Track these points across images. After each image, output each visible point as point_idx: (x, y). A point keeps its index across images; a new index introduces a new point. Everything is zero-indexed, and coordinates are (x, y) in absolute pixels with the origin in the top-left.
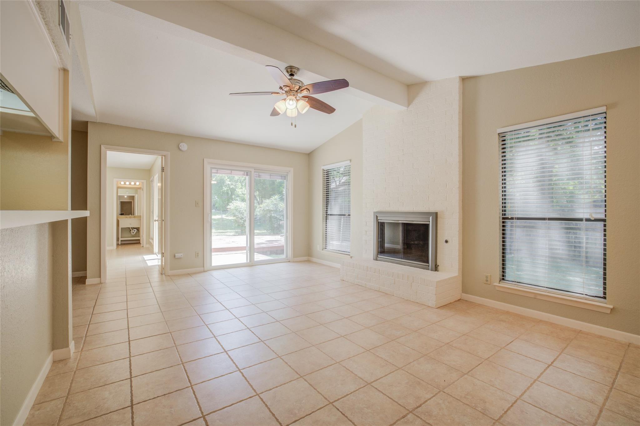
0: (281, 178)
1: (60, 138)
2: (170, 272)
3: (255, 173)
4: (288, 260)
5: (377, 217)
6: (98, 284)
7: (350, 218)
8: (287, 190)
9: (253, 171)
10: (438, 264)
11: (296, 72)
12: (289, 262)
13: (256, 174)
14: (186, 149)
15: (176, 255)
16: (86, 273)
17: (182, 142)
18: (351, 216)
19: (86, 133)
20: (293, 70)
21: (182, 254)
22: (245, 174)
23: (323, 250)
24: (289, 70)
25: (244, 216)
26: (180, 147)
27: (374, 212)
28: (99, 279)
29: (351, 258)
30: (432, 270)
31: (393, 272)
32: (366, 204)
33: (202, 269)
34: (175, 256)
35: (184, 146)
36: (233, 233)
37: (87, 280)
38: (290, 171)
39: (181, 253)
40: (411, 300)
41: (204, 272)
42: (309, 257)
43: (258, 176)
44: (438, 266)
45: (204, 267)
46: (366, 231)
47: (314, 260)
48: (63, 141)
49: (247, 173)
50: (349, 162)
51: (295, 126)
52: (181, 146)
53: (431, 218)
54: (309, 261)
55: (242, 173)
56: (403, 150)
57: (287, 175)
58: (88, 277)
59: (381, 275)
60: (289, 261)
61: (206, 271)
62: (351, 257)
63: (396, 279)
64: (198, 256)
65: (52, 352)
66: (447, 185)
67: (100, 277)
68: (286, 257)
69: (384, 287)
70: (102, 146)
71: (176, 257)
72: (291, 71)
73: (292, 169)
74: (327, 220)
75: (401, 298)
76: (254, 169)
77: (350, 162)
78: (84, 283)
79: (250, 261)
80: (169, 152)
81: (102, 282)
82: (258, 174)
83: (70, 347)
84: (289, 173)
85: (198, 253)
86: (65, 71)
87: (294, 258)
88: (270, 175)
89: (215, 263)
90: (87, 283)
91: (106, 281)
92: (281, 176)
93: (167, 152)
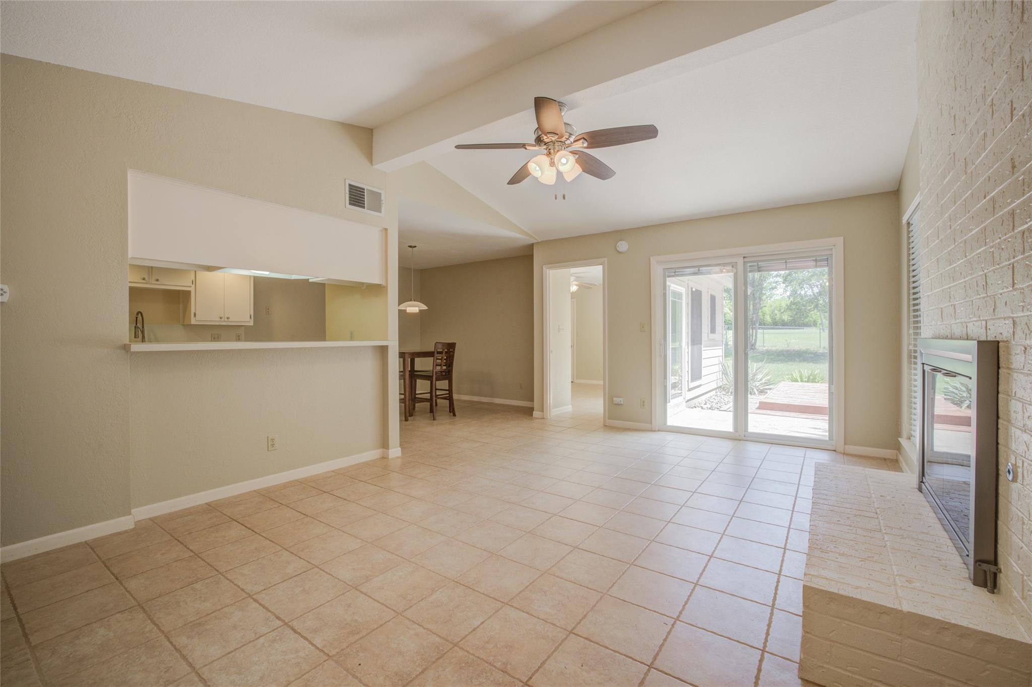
0: (815, 263)
1: (384, 284)
2: (611, 422)
3: (748, 265)
4: (833, 446)
6: (542, 418)
9: (740, 261)
12: (835, 451)
13: (750, 267)
14: (627, 248)
15: (614, 400)
16: (533, 404)
17: (620, 240)
19: (532, 255)
26: (618, 249)
33: (648, 426)
35: (623, 246)
37: (534, 412)
38: (834, 246)
41: (653, 431)
42: (897, 454)
43: (755, 268)
45: (651, 423)
47: (901, 461)
49: (732, 267)
52: (618, 246)
57: (830, 255)
58: (534, 410)
60: (834, 449)
61: (655, 431)
65: (382, 449)
67: (543, 412)
68: (829, 439)
70: (544, 266)
76: (744, 257)
78: (531, 414)
79: (736, 431)
80: (606, 259)
81: (545, 417)
82: (756, 264)
83: (390, 450)
84: (833, 250)
85: (643, 402)
86: (386, 229)
87: (846, 446)
88: (786, 262)
89: (671, 422)
90: (534, 416)
91: (549, 417)
92: (816, 261)
93: (604, 259)
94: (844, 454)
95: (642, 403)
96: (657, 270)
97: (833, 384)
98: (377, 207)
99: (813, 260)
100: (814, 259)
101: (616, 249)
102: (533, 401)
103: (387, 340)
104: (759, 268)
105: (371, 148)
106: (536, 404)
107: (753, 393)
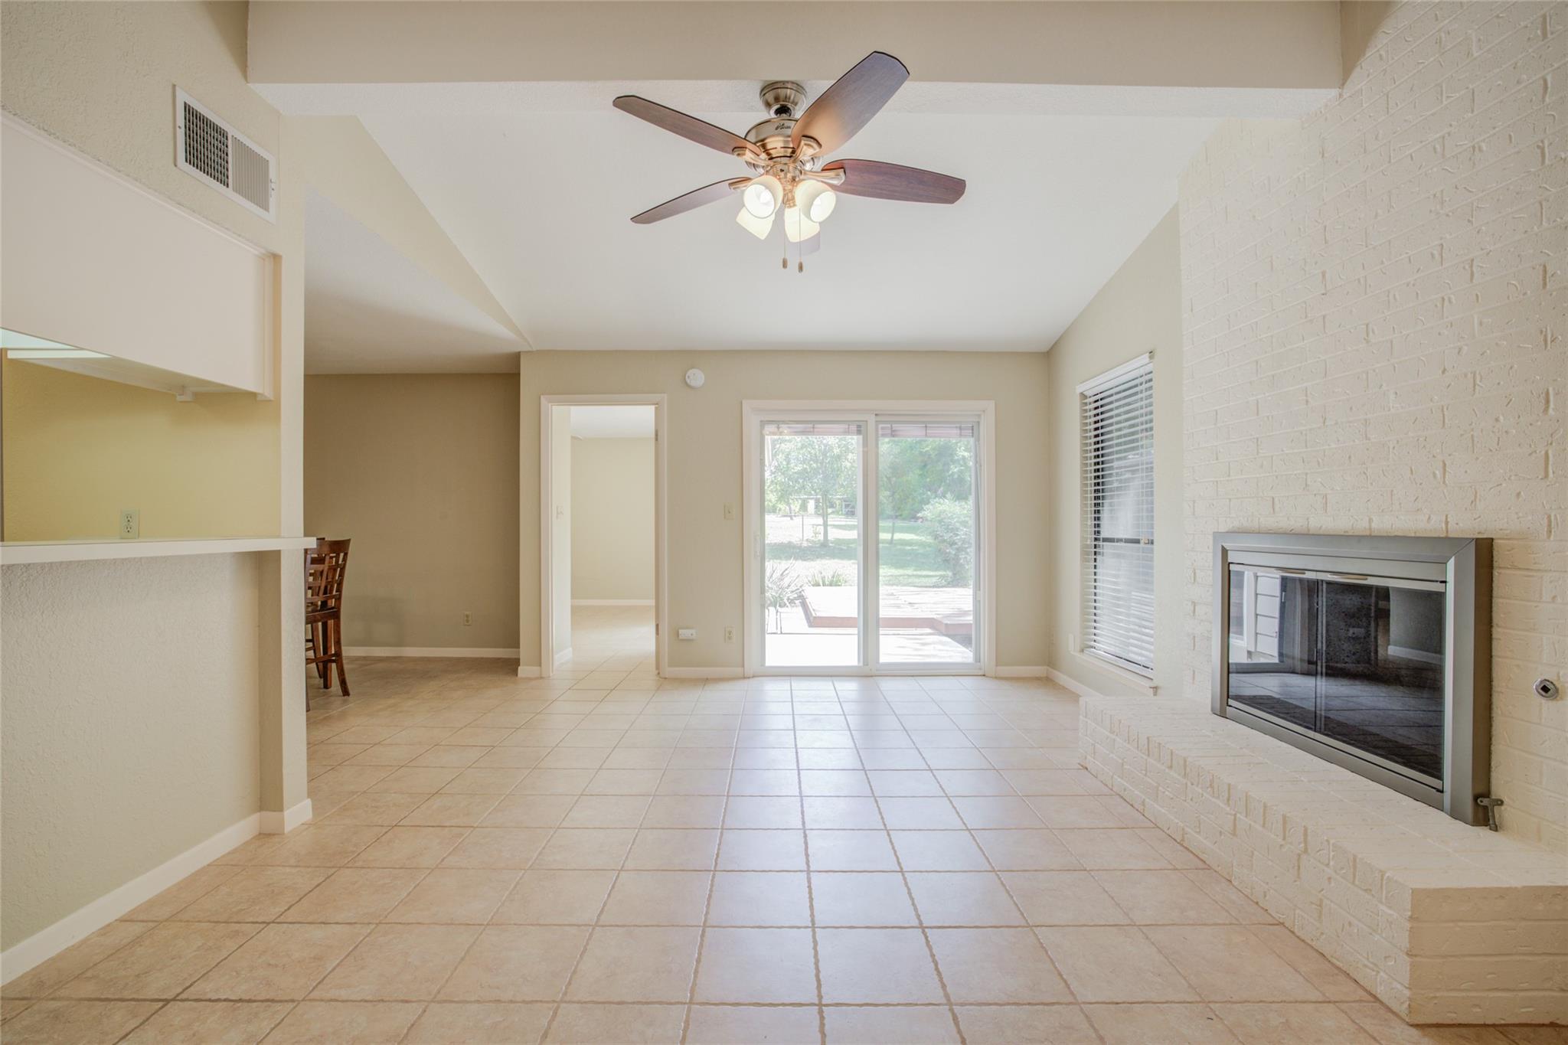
0: (959, 431)
1: (266, 394)
2: (668, 671)
3: (880, 426)
4: (980, 669)
5: (1225, 552)
6: (537, 678)
7: (1152, 551)
8: (978, 466)
9: (872, 419)
10: (1498, 790)
11: (792, 98)
12: (984, 675)
13: (882, 428)
14: (703, 381)
15: (680, 633)
16: (519, 652)
17: (693, 368)
18: (1155, 546)
19: (518, 376)
20: (782, 92)
21: (693, 631)
22: (854, 428)
23: (1082, 651)
24: (770, 97)
25: (958, 537)
26: (688, 381)
27: (1217, 535)
28: (539, 668)
29: (1155, 694)
30: (1455, 814)
31: (1229, 785)
32: (1194, 502)
33: (738, 670)
34: (678, 635)
35: (697, 377)
36: (934, 580)
37: (519, 668)
38: (984, 411)
39: (692, 628)
40: (1296, 931)
41: (744, 678)
42: (1050, 669)
43: (890, 431)
44: (1501, 803)
45: (743, 666)
46: (1194, 604)
47: (1062, 679)
48: (272, 399)
49: (859, 426)
50: (1147, 360)
51: (801, 268)
52: (689, 377)
53: (1451, 565)
54: (1046, 681)
55: (844, 426)
56: (1324, 274)
57: (979, 422)
58: (521, 664)
59: (1189, 784)
60: (983, 673)
61: (749, 678)
62: (1155, 689)
63: (1238, 815)
64: (730, 638)
65: (258, 814)
66: (1548, 402)
67: (540, 666)
68: (976, 661)
69: (1199, 833)
70: (542, 397)
71: (680, 637)
72: (777, 99)
73: (990, 405)
74: (1098, 558)
75: (1257, 903)
76: (876, 415)
77: (1151, 357)
78: (515, 672)
79: (866, 663)
80: (665, 395)
81: (543, 676)
82: (889, 426)
83: (286, 813)
84: (982, 416)
85: (730, 633)
86: (276, 258)
87: (998, 668)
88: (926, 427)
89: (773, 659)
90: (519, 675)
91: (551, 674)
92: (960, 428)
93: (663, 395)
94: (996, 678)
95: (727, 635)
96: (751, 421)
97: (980, 590)
98: (257, 190)
99: (956, 427)
100: (958, 425)
101: (685, 379)
102: (518, 647)
103: (279, 537)
104: (892, 431)
105: (243, 34)
106: (525, 652)
107: (782, 604)
